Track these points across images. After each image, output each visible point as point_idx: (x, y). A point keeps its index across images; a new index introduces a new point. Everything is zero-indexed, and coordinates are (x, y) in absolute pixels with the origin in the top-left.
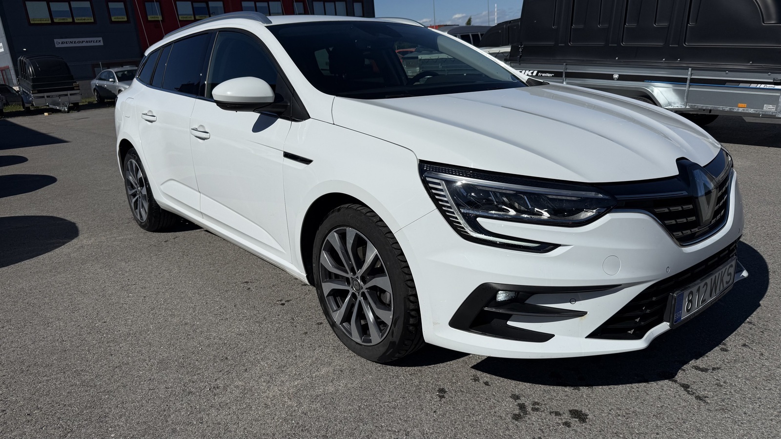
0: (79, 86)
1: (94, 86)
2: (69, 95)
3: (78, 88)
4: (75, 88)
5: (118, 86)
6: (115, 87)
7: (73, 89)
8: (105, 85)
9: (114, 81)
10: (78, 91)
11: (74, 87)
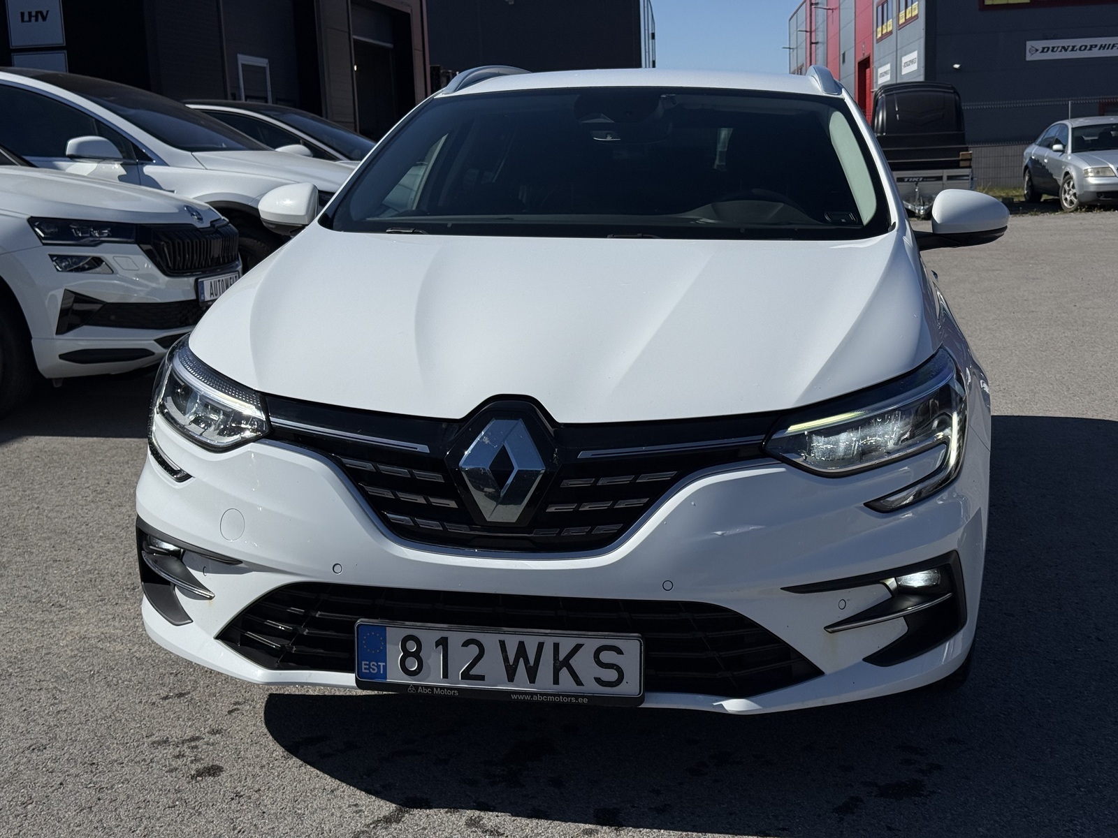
0: (970, 160)
1: (1027, 160)
2: (945, 178)
3: (967, 163)
4: (962, 164)
5: (1067, 164)
6: (1059, 164)
7: (956, 165)
8: (1044, 157)
9: (1063, 151)
10: (966, 171)
11: (959, 161)
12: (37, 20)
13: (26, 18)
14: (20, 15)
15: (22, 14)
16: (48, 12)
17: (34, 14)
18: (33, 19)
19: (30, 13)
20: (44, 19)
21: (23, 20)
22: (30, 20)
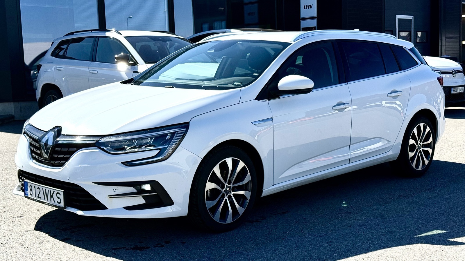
12: (309, 8)
13: (306, 8)
14: (304, 6)
15: (305, 6)
16: (312, 5)
17: (308, 6)
18: (308, 8)
19: (307, 6)
20: (311, 7)
21: (305, 9)
22: (307, 8)
